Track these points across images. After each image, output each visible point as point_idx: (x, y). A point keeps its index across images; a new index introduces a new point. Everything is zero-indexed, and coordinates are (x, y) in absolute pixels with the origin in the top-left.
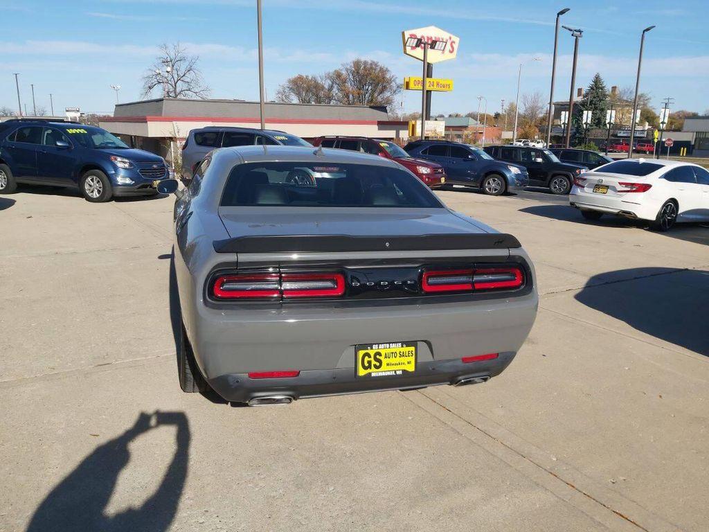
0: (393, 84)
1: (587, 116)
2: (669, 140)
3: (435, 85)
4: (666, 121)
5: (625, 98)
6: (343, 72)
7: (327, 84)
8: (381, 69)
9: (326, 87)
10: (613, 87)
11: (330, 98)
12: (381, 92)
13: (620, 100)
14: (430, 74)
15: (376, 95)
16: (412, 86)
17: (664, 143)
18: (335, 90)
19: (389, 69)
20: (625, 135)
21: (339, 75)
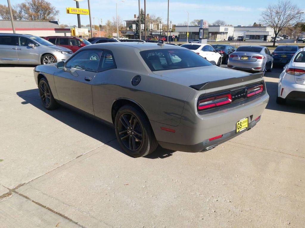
0: (54, 11)
1: (142, 26)
2: (173, 35)
3: (81, 11)
4: (171, 28)
5: (153, 19)
6: (27, 4)
7: (18, 10)
8: (47, 3)
9: (18, 12)
10: (147, 14)
11: (21, 18)
12: (48, 14)
13: (151, 20)
14: (78, 7)
15: (46, 15)
16: (70, 11)
17: (172, 36)
18: (23, 13)
19: (50, 3)
20: (155, 34)
21: (24, 6)
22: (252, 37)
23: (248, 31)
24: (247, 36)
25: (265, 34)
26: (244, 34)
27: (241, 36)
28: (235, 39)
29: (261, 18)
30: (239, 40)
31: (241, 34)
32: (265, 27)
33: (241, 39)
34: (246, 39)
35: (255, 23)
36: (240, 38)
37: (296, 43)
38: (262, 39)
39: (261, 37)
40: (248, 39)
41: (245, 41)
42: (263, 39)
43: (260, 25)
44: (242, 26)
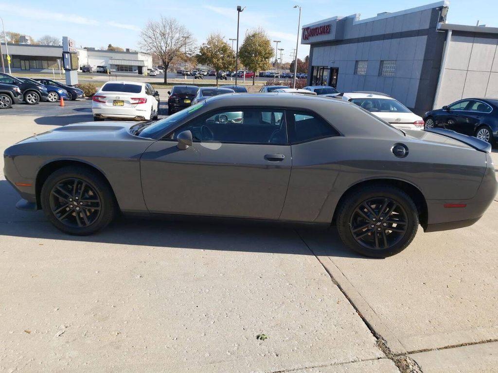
22: (121, 68)
23: (111, 58)
24: (112, 66)
25: (139, 64)
26: (106, 62)
27: (101, 65)
28: (93, 69)
29: (141, 40)
30: (100, 72)
31: (101, 62)
32: (136, 53)
33: (103, 71)
34: (111, 70)
35: (110, 46)
36: (102, 69)
37: (187, 78)
38: (135, 72)
39: (133, 68)
40: (115, 70)
41: (110, 73)
42: (137, 71)
43: (128, 50)
44: (96, 49)
